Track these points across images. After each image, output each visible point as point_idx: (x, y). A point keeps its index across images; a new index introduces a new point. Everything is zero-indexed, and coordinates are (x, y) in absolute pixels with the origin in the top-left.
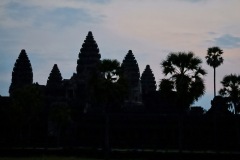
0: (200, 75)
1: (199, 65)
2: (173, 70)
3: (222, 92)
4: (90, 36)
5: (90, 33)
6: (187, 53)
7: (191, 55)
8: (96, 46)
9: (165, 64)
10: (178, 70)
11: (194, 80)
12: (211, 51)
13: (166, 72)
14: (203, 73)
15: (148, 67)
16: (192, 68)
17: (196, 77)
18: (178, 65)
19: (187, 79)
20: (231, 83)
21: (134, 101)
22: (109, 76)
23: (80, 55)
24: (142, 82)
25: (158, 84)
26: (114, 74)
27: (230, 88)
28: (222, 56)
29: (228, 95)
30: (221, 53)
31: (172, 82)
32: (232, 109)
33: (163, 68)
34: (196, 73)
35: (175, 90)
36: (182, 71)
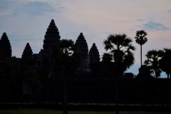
0: (131, 50)
1: (130, 44)
2: (112, 46)
3: (146, 62)
4: (53, 23)
5: (53, 21)
6: (122, 34)
7: (124, 36)
8: (57, 30)
9: (106, 42)
10: (115, 47)
11: (127, 54)
12: (139, 33)
13: (107, 48)
14: (133, 48)
15: (94, 44)
16: (125, 45)
17: (128, 51)
18: (115, 44)
19: (122, 53)
20: (153, 56)
21: (84, 69)
22: (66, 51)
23: (46, 37)
24: (90, 55)
25: (101, 57)
26: (70, 50)
27: (152, 60)
28: (146, 37)
29: (150, 65)
30: (145, 34)
31: (111, 55)
32: (153, 75)
33: (105, 46)
34: (128, 49)
35: (113, 61)
36: (118, 48)
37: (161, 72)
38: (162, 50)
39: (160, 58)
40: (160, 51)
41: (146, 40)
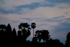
0: (30, 30)
1: (29, 27)
2: (22, 28)
3: (35, 35)
7: (27, 24)
9: (19, 26)
11: (28, 31)
12: (32, 24)
13: (20, 28)
19: (26, 30)
20: (38, 33)
26: (4, 29)
28: (35, 25)
29: (37, 36)
31: (21, 31)
32: (38, 41)
35: (22, 34)
36: (24, 28)
37: (41, 39)
38: (42, 30)
39: (41, 34)
41: (35, 27)
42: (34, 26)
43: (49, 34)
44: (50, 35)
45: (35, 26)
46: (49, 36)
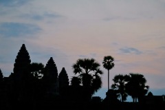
0: (99, 74)
1: (98, 68)
2: (81, 70)
3: (113, 86)
6: (90, 59)
7: (93, 60)
8: (28, 54)
9: (75, 66)
10: (84, 71)
11: (95, 77)
12: (106, 58)
13: (76, 72)
14: (101, 73)
15: (64, 69)
16: (93, 69)
17: (96, 75)
18: (84, 68)
19: (90, 77)
20: (119, 80)
21: (54, 93)
22: (36, 75)
23: (16, 60)
24: (59, 79)
25: (70, 80)
26: (40, 73)
27: (119, 84)
28: (113, 62)
29: (117, 89)
30: (112, 59)
31: (80, 79)
32: (120, 98)
33: (74, 70)
34: (96, 73)
35: (81, 85)
36: (87, 72)
37: (127, 96)
39: (126, 83)
40: (126, 76)
42: (109, 63)
43: (146, 85)
44: (147, 87)
45: (113, 64)
46: (145, 88)
